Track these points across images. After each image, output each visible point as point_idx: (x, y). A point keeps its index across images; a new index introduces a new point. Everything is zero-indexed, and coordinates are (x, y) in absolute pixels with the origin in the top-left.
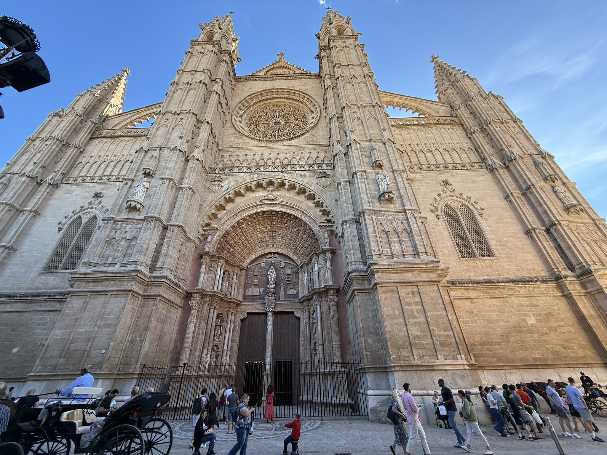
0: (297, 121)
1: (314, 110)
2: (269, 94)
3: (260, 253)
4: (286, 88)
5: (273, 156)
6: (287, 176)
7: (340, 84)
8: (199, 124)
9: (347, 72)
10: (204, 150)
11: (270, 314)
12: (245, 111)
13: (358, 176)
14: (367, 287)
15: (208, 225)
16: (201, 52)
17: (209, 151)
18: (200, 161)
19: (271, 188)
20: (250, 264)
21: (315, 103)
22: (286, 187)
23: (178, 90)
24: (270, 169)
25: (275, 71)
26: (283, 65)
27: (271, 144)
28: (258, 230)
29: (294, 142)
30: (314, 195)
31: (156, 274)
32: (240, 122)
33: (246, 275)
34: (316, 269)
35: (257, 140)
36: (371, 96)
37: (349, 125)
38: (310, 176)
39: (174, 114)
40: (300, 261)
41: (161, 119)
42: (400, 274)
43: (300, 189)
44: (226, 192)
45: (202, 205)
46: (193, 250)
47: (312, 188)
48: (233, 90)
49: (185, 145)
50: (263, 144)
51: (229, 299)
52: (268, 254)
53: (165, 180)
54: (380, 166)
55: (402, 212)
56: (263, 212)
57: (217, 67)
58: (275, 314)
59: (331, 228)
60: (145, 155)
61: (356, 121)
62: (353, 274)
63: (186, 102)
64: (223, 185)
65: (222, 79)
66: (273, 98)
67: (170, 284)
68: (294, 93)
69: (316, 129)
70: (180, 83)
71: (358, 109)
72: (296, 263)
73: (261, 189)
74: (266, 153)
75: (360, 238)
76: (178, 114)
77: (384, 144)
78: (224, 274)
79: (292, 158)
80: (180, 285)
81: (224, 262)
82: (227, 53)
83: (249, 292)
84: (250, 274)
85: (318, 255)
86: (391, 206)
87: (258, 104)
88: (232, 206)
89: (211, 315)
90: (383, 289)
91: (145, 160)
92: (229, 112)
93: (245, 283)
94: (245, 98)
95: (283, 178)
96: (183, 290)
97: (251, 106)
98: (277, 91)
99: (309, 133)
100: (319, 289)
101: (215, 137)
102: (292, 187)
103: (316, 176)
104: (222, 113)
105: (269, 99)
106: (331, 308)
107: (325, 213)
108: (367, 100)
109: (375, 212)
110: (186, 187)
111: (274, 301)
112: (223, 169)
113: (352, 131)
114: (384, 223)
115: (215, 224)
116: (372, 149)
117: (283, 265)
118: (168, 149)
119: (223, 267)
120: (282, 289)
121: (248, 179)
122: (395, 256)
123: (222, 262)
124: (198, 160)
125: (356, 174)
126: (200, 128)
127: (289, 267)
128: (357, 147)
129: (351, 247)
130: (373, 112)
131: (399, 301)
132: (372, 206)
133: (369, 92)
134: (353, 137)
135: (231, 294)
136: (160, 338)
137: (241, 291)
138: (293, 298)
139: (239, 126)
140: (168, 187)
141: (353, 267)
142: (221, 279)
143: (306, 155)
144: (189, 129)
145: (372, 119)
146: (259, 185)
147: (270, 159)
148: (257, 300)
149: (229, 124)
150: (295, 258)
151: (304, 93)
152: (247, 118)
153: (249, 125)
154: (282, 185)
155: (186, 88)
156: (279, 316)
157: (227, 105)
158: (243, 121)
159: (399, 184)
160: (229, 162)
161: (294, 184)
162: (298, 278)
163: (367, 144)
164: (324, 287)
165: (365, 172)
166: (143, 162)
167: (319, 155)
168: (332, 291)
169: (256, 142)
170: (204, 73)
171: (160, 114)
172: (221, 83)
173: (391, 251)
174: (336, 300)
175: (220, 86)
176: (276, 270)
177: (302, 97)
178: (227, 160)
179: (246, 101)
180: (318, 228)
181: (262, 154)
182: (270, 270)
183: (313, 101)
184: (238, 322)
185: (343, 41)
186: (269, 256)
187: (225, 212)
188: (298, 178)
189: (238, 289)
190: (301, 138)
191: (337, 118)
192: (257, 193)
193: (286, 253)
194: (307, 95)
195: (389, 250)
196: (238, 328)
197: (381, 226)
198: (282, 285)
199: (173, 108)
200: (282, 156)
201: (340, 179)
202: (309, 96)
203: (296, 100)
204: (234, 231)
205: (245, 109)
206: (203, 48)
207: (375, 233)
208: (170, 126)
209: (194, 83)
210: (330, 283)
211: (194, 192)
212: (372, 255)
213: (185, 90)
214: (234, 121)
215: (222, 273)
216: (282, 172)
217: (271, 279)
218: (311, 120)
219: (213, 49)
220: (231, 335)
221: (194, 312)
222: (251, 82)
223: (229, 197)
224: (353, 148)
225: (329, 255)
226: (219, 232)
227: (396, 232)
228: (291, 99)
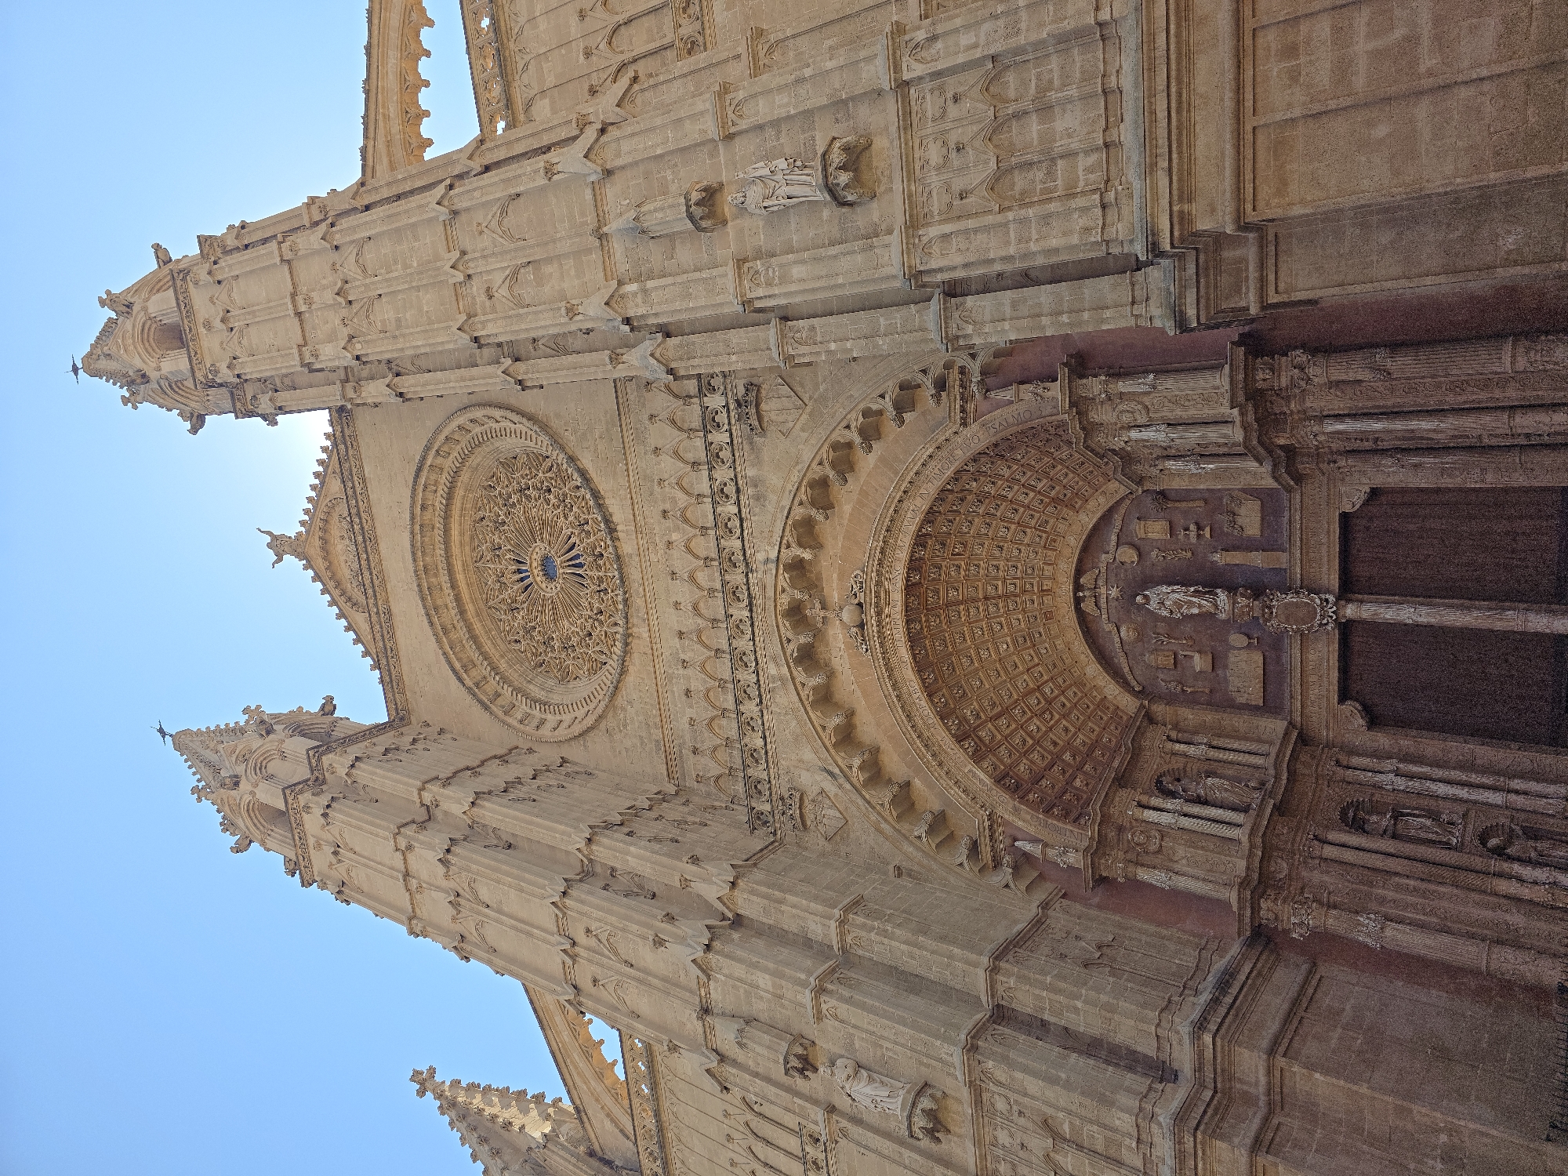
0: (532, 493)
1: (478, 430)
2: (439, 602)
3: (1080, 647)
4: (407, 536)
5: (684, 593)
6: (764, 552)
7: (379, 349)
8: (598, 869)
9: (327, 322)
10: (695, 860)
11: (1350, 611)
12: (517, 690)
13: (760, 292)
14: (1251, 253)
15: (974, 849)
16: (335, 853)
17: (690, 837)
18: (736, 878)
19: (814, 612)
20: (1125, 684)
21: (454, 425)
22: (807, 555)
23: (483, 939)
24: (740, 612)
25: (345, 573)
26: (318, 543)
27: (637, 602)
28: (984, 654)
29: (620, 515)
30: (835, 446)
31: (1183, 1057)
32: (559, 708)
33: (1170, 699)
34: (1156, 435)
35: (625, 652)
36: (414, 225)
37: (547, 323)
38: (758, 462)
39: (574, 958)
40: (1113, 485)
41: (598, 1000)
42: (1198, 116)
43: (813, 503)
44: (842, 780)
45: (898, 868)
46: (1078, 907)
47: (807, 455)
48: (441, 732)
49: (684, 928)
50: (640, 630)
51: (1277, 777)
52: (1082, 617)
53: (824, 1007)
54: (711, 195)
55: (906, 100)
56: (914, 640)
57: (375, 797)
58: (1348, 588)
59: (976, 378)
60: (735, 1063)
61: (527, 292)
62: (1191, 312)
63: (523, 914)
64: (816, 790)
65: (419, 784)
66: (454, 586)
67: (1222, 1011)
68: (424, 507)
69: (555, 424)
70: (458, 928)
71: (475, 282)
72: (1118, 503)
73: (821, 649)
74: (673, 620)
75: (1027, 279)
76: (574, 944)
77: (609, 173)
78: (1172, 795)
79: (686, 520)
80: (1225, 972)
81: (1123, 794)
82: (319, 760)
83: (1253, 693)
84: (1165, 683)
85: (1089, 429)
86: (885, 148)
87: (483, 639)
88: (896, 758)
89: (1349, 856)
90: (1265, 192)
91: (751, 1063)
92: (530, 751)
93: (1209, 704)
94: (469, 689)
95: (773, 566)
96: (1245, 957)
97: (494, 668)
98: (423, 570)
99: (579, 454)
100: (1245, 427)
101: (635, 812)
102: (806, 532)
103: (756, 439)
104: (538, 782)
105: (458, 599)
106: (1337, 375)
107: (906, 398)
108: (431, 240)
109: (913, 224)
110: (842, 935)
111: (1290, 598)
112: (754, 787)
113: (572, 312)
114: (958, 185)
115: (969, 823)
116: (640, 231)
117: (1128, 555)
118: (706, 986)
119: (1144, 799)
120: (1236, 558)
121: (784, 700)
122: (1113, 135)
123: (1125, 805)
124: (733, 884)
125: (750, 301)
126: (613, 869)
127: (1138, 529)
128: (635, 294)
129: (1065, 318)
130: (479, 216)
131: (1325, 119)
132: (887, 239)
133: (398, 230)
134: (593, 309)
135: (1256, 767)
136: (1443, 1054)
137: (1240, 722)
138: (1277, 513)
139: (580, 714)
140: (848, 1001)
141: (1155, 311)
142: (1196, 809)
143: (668, 466)
144: (622, 911)
145: (510, 221)
146: (808, 657)
147: (695, 608)
148: (1285, 659)
149: (574, 752)
150: (1098, 505)
151: (419, 470)
152: (539, 680)
153: (566, 676)
154: (798, 568)
155: (472, 910)
156: (1361, 570)
157: (503, 759)
158: (556, 698)
159: (783, 113)
160: (722, 755)
161: (795, 525)
162: (1186, 496)
163: (617, 247)
164: (1241, 407)
165: (740, 262)
166: (760, 1070)
167: (664, 415)
168: (1260, 375)
169: (635, 655)
170: (410, 847)
171: (580, 1004)
172: (434, 788)
173: (1087, 152)
174: (1299, 355)
175: (447, 792)
176: (1149, 581)
177: (433, 477)
178: (712, 764)
179: (477, 685)
180: (974, 427)
181: (681, 634)
182: (1153, 605)
183: (446, 432)
184: (1382, 740)
185: (202, 330)
186: (1088, 606)
187: (917, 783)
188: (770, 508)
189: (1236, 735)
190: (603, 485)
191: (517, 360)
192: (836, 663)
193: (1073, 543)
194: (424, 458)
195: (1083, 162)
196: (1406, 743)
197: (971, 199)
198: (1217, 557)
199: (553, 960)
200: (682, 562)
201: (771, 359)
202: (427, 448)
203: (450, 497)
204: (992, 749)
205: (507, 691)
206: (318, 846)
207: (1006, 225)
208: (618, 972)
209: (452, 884)
210: (1220, 380)
211: (856, 903)
212: (1107, 242)
213: (479, 913)
214: (563, 733)
215: (1169, 804)
216: (748, 571)
217: (1191, 604)
218: (518, 439)
219: (318, 811)
220: (1439, 773)
221: (1334, 922)
222: (405, 668)
223: (861, 768)
224: (641, 311)
225: (1094, 386)
226: (1000, 811)
227: (998, 126)
228: (447, 517)
